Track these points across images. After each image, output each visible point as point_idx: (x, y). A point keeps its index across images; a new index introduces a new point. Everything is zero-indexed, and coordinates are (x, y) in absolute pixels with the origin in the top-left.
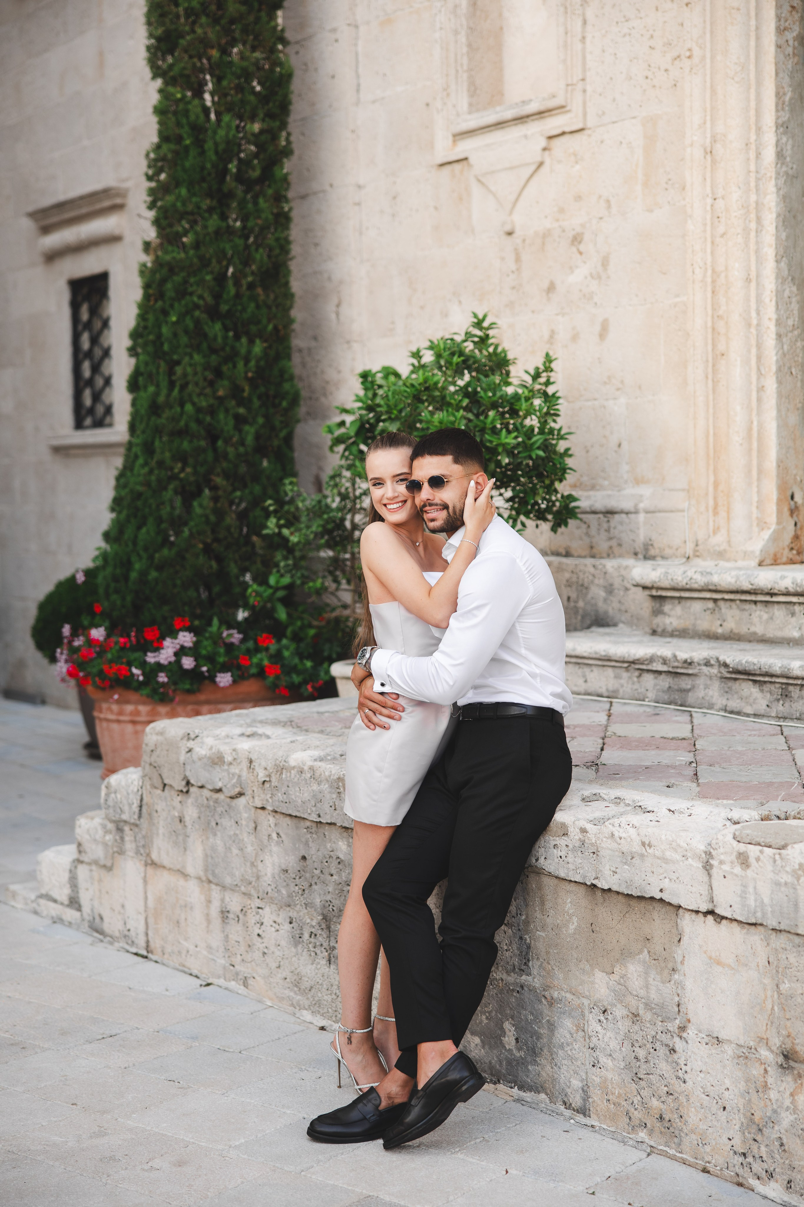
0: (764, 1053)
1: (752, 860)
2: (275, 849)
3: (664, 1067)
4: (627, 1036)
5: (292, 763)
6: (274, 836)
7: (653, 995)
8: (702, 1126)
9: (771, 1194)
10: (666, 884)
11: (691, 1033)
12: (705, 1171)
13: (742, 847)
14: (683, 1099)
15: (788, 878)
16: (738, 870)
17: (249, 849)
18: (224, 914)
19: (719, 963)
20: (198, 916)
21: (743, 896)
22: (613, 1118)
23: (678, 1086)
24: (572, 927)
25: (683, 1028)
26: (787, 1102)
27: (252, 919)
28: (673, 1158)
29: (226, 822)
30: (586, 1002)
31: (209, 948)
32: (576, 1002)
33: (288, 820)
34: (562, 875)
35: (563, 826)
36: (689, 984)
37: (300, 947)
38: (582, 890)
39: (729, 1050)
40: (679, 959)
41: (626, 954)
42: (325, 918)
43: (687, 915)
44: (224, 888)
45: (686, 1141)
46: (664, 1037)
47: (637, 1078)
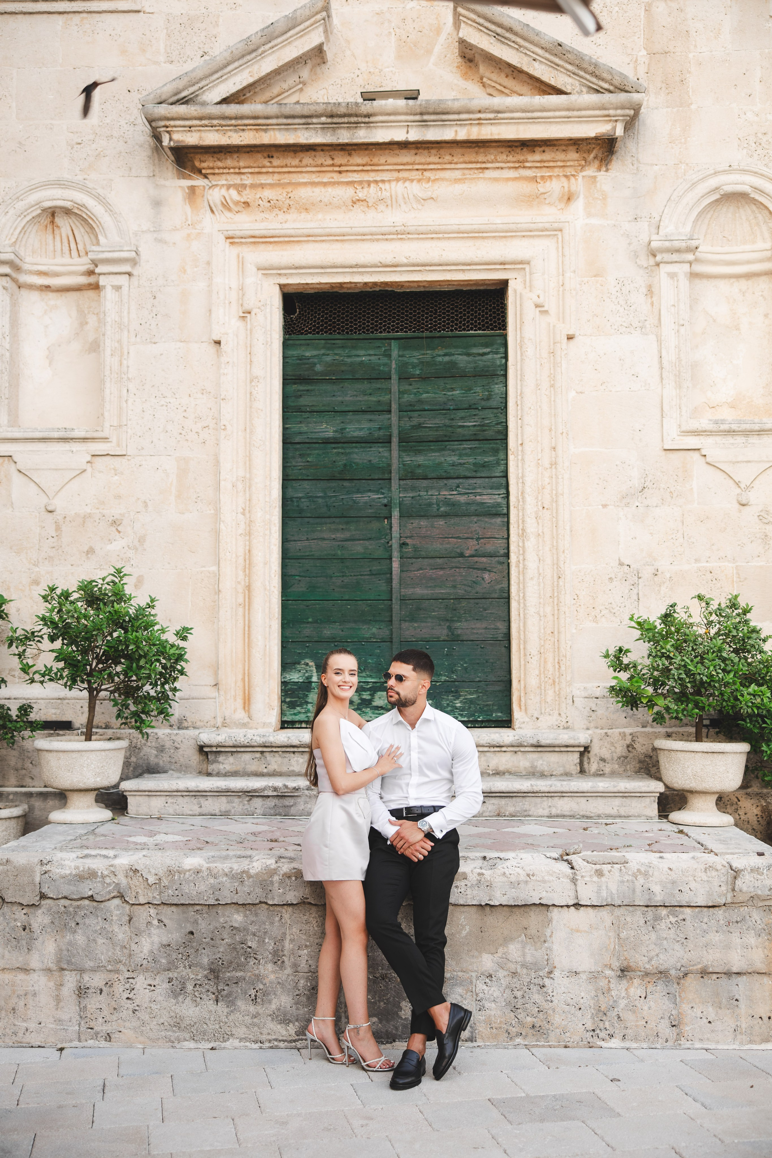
0: (608, 972)
1: (606, 872)
2: (154, 931)
3: (537, 997)
4: (507, 987)
5: (187, 867)
6: (155, 922)
7: (529, 958)
8: (563, 1023)
9: (613, 1046)
10: (544, 894)
11: (557, 973)
12: (566, 1047)
13: (598, 867)
14: (550, 1012)
15: (630, 878)
16: (595, 879)
17: (121, 936)
18: (82, 992)
19: (578, 931)
20: (45, 999)
21: (598, 892)
22: (495, 1037)
23: (545, 1005)
24: (464, 933)
25: (550, 972)
26: (623, 994)
27: (119, 988)
28: (543, 1046)
29: (91, 921)
30: (474, 974)
31: (59, 1021)
32: (466, 976)
33: (173, 908)
34: (461, 902)
35: (464, 874)
36: (555, 947)
37: (180, 998)
38: (474, 909)
39: (584, 976)
40: (548, 934)
41: (507, 940)
42: (212, 971)
43: (556, 910)
44: (82, 971)
45: (552, 1035)
46: (536, 981)
47: (515, 1009)
